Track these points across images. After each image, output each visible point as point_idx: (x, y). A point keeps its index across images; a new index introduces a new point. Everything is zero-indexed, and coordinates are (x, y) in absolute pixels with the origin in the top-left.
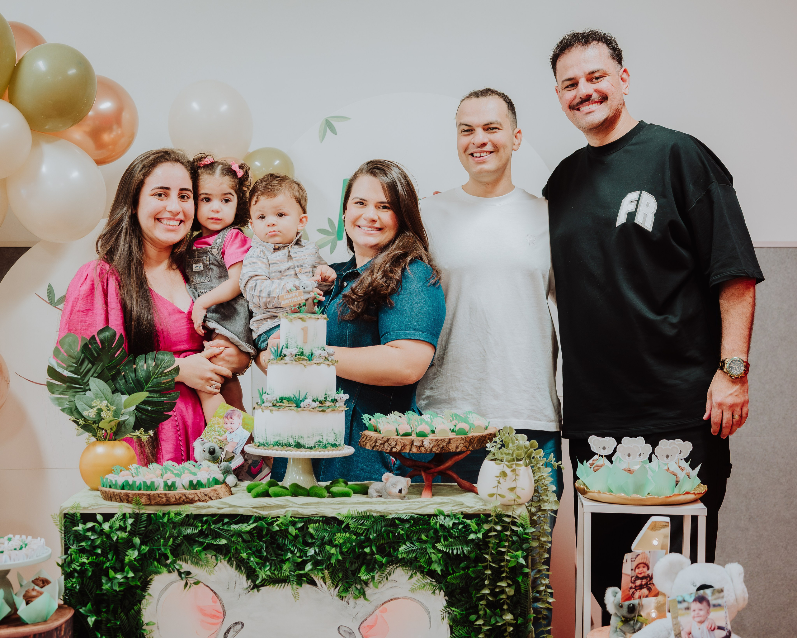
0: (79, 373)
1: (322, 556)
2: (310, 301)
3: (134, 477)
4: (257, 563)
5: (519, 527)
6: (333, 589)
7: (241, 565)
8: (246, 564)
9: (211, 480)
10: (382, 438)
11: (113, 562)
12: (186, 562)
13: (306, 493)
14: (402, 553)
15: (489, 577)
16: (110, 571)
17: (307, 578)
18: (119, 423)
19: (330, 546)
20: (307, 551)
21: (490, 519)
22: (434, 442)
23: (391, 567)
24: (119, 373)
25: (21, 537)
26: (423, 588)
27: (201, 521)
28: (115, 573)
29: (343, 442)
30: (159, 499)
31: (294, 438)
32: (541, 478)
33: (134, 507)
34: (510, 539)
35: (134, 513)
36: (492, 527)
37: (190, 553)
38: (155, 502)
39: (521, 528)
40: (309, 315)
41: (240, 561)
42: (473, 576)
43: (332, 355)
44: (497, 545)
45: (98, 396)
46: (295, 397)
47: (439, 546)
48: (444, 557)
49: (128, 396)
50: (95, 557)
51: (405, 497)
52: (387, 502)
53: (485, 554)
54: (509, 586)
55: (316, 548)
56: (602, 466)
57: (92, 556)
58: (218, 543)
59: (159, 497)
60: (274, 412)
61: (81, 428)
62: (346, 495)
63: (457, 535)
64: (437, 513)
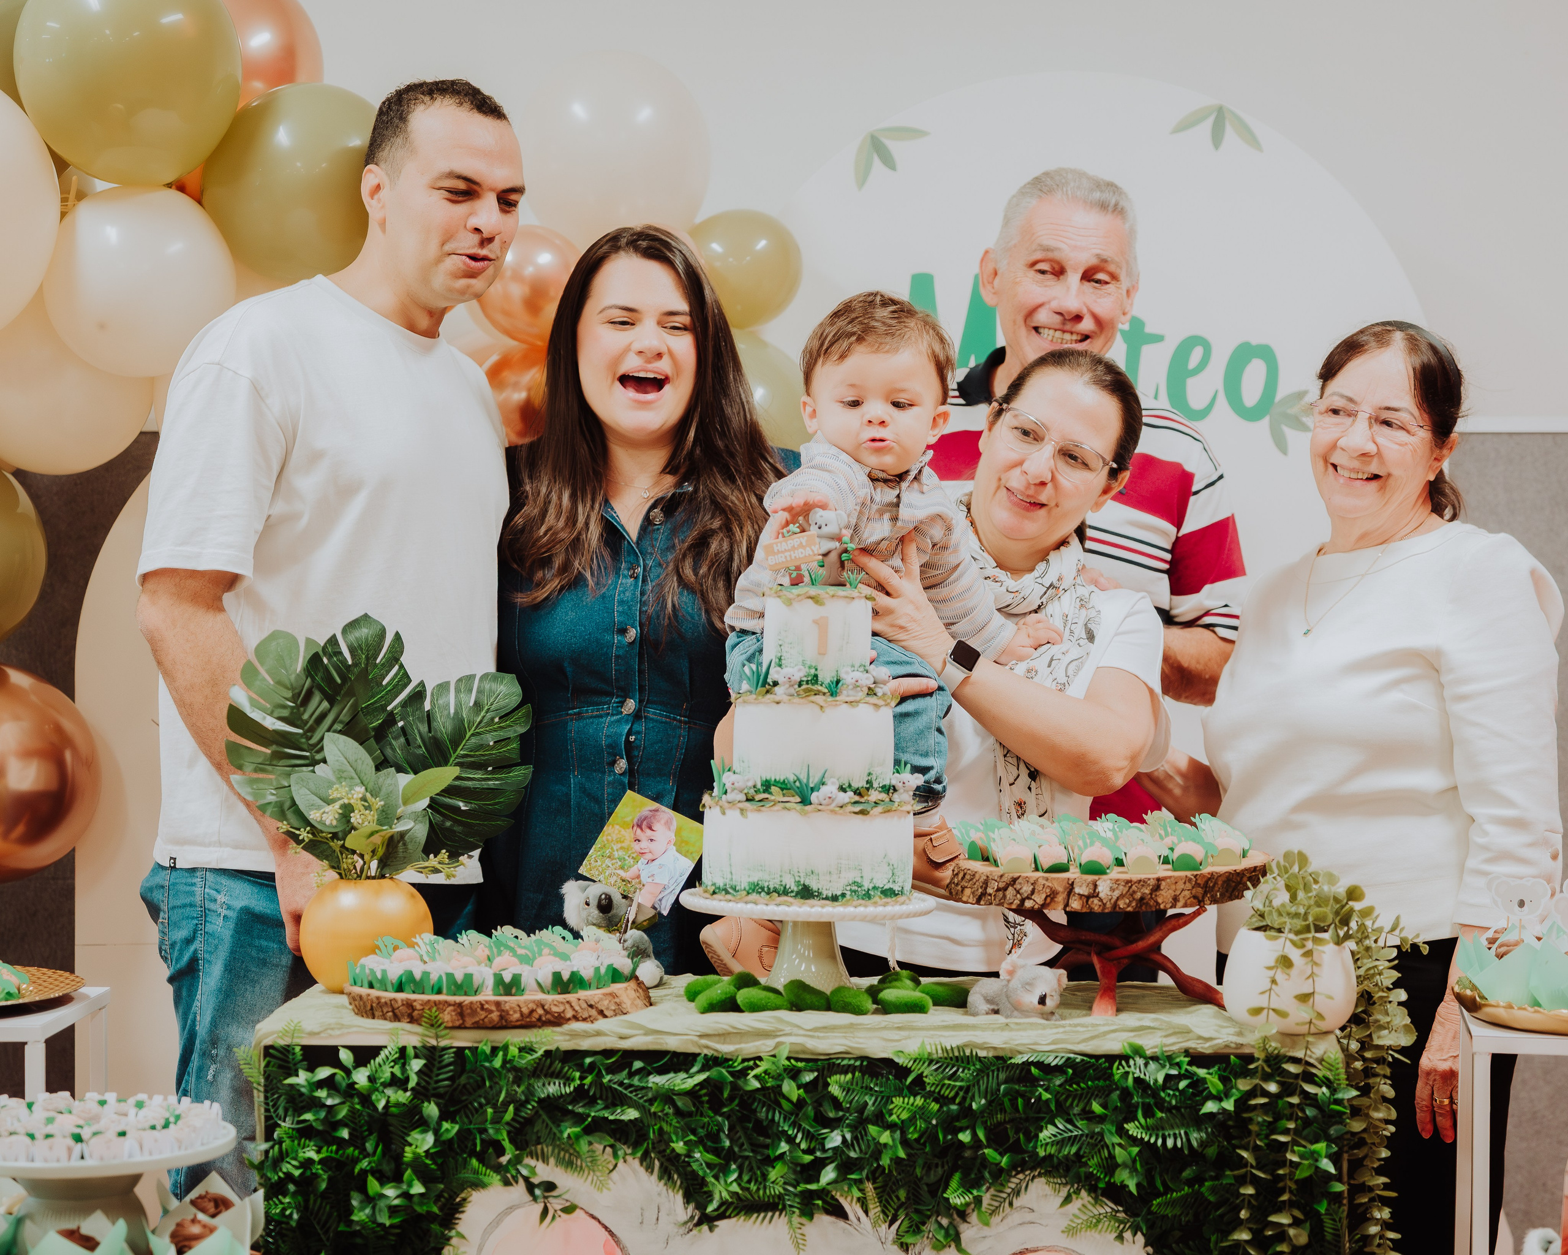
0: (299, 723)
1: (861, 1150)
2: (833, 556)
3: (425, 962)
4: (709, 1166)
5: (1321, 1087)
6: (885, 1226)
7: (671, 1167)
8: (683, 1167)
9: (603, 970)
10: (1001, 876)
11: (375, 1158)
12: (545, 1160)
13: (823, 1002)
14: (1047, 1144)
15: (1249, 1202)
16: (370, 1178)
17: (824, 1201)
18: (391, 838)
19: (878, 1126)
20: (825, 1138)
21: (1252, 1066)
22: (1121, 887)
23: (1021, 1176)
24: (391, 720)
25: (165, 1099)
26: (1096, 1225)
27: (580, 1067)
28: (382, 1184)
29: (908, 886)
30: (483, 1014)
31: (796, 874)
32: (1372, 972)
33: (427, 1033)
34: (1300, 1114)
35: (424, 1047)
36: (1256, 1086)
37: (554, 1139)
38: (474, 1020)
39: (1324, 1089)
40: (832, 590)
41: (669, 1160)
42: (1212, 1198)
43: (885, 683)
44: (1267, 1127)
45: (344, 775)
46: (798, 779)
47: (1132, 1128)
48: (1145, 1154)
49: (411, 776)
50: (334, 1148)
51: (1052, 1013)
52: (1012, 1026)
53: (1240, 1147)
54: (1296, 1223)
55: (845, 1130)
56: (1516, 944)
57: (329, 1145)
58: (618, 1117)
59: (482, 1008)
60: (749, 814)
61: (304, 848)
62: (916, 1008)
63: (1174, 1102)
64: (1129, 1052)
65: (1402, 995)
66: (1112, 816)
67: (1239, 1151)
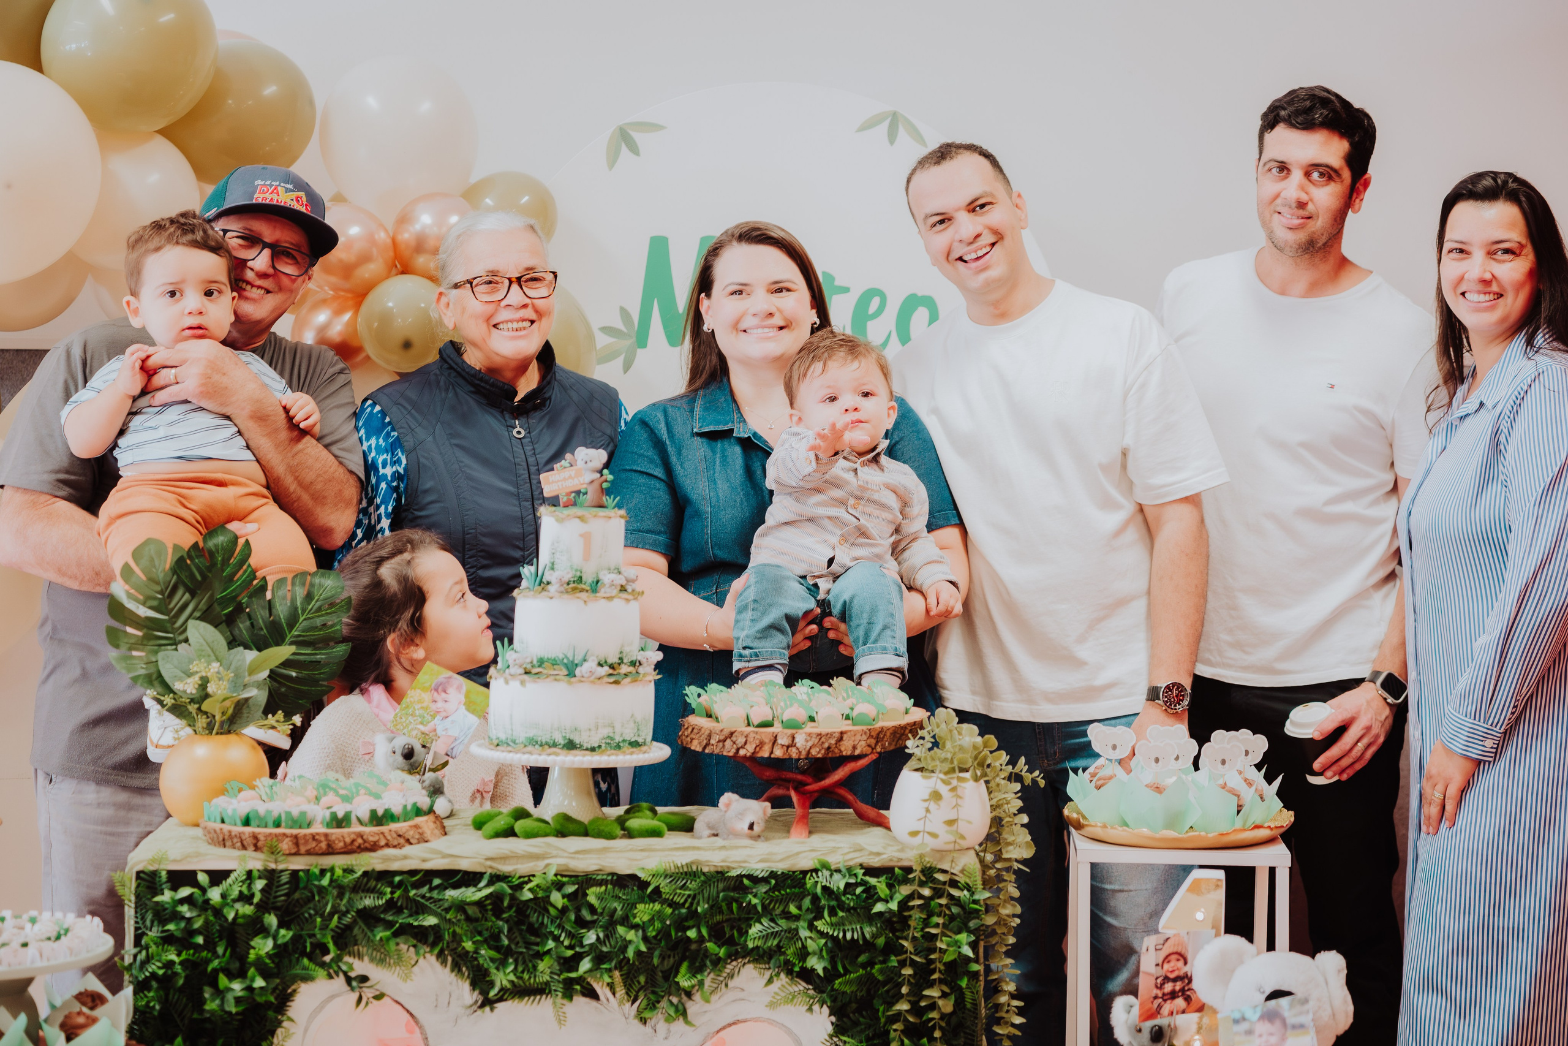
0: (166, 611)
1: (611, 945)
2: (596, 485)
3: (265, 802)
4: (492, 960)
5: (963, 890)
6: (628, 1004)
7: (462, 963)
8: (470, 961)
9: (409, 807)
10: (722, 731)
11: (225, 959)
12: (360, 957)
13: (582, 830)
14: (755, 939)
15: (909, 980)
16: (221, 977)
17: (582, 987)
18: (238, 703)
19: (625, 927)
20: (583, 937)
21: (911, 876)
22: (813, 739)
23: (734, 963)
24: (239, 610)
26: (791, 1001)
27: (391, 884)
28: (230, 980)
30: (314, 844)
31: (564, 731)
32: (1001, 802)
33: (268, 859)
34: (947, 912)
35: (266, 870)
36: (914, 891)
37: (368, 942)
38: (306, 849)
39: (966, 892)
40: (594, 511)
41: (459, 956)
42: (880, 978)
43: (633, 581)
44: (923, 922)
45: (203, 653)
46: (566, 657)
47: (820, 925)
48: (830, 944)
49: (256, 653)
50: (192, 952)
51: (759, 836)
52: (728, 847)
53: (901, 939)
54: (944, 995)
55: (599, 930)
56: (1111, 778)
57: (188, 949)
58: (420, 923)
59: (314, 839)
60: (528, 685)
61: (168, 710)
62: (655, 833)
63: (852, 904)
64: (818, 867)
65: (1025, 819)
66: (807, 682)
67: (900, 941)
